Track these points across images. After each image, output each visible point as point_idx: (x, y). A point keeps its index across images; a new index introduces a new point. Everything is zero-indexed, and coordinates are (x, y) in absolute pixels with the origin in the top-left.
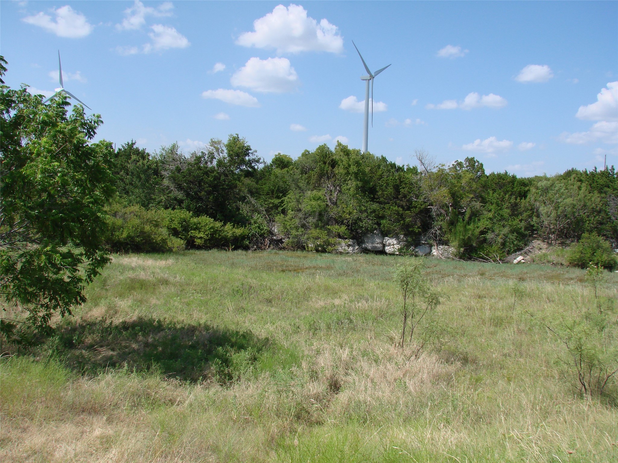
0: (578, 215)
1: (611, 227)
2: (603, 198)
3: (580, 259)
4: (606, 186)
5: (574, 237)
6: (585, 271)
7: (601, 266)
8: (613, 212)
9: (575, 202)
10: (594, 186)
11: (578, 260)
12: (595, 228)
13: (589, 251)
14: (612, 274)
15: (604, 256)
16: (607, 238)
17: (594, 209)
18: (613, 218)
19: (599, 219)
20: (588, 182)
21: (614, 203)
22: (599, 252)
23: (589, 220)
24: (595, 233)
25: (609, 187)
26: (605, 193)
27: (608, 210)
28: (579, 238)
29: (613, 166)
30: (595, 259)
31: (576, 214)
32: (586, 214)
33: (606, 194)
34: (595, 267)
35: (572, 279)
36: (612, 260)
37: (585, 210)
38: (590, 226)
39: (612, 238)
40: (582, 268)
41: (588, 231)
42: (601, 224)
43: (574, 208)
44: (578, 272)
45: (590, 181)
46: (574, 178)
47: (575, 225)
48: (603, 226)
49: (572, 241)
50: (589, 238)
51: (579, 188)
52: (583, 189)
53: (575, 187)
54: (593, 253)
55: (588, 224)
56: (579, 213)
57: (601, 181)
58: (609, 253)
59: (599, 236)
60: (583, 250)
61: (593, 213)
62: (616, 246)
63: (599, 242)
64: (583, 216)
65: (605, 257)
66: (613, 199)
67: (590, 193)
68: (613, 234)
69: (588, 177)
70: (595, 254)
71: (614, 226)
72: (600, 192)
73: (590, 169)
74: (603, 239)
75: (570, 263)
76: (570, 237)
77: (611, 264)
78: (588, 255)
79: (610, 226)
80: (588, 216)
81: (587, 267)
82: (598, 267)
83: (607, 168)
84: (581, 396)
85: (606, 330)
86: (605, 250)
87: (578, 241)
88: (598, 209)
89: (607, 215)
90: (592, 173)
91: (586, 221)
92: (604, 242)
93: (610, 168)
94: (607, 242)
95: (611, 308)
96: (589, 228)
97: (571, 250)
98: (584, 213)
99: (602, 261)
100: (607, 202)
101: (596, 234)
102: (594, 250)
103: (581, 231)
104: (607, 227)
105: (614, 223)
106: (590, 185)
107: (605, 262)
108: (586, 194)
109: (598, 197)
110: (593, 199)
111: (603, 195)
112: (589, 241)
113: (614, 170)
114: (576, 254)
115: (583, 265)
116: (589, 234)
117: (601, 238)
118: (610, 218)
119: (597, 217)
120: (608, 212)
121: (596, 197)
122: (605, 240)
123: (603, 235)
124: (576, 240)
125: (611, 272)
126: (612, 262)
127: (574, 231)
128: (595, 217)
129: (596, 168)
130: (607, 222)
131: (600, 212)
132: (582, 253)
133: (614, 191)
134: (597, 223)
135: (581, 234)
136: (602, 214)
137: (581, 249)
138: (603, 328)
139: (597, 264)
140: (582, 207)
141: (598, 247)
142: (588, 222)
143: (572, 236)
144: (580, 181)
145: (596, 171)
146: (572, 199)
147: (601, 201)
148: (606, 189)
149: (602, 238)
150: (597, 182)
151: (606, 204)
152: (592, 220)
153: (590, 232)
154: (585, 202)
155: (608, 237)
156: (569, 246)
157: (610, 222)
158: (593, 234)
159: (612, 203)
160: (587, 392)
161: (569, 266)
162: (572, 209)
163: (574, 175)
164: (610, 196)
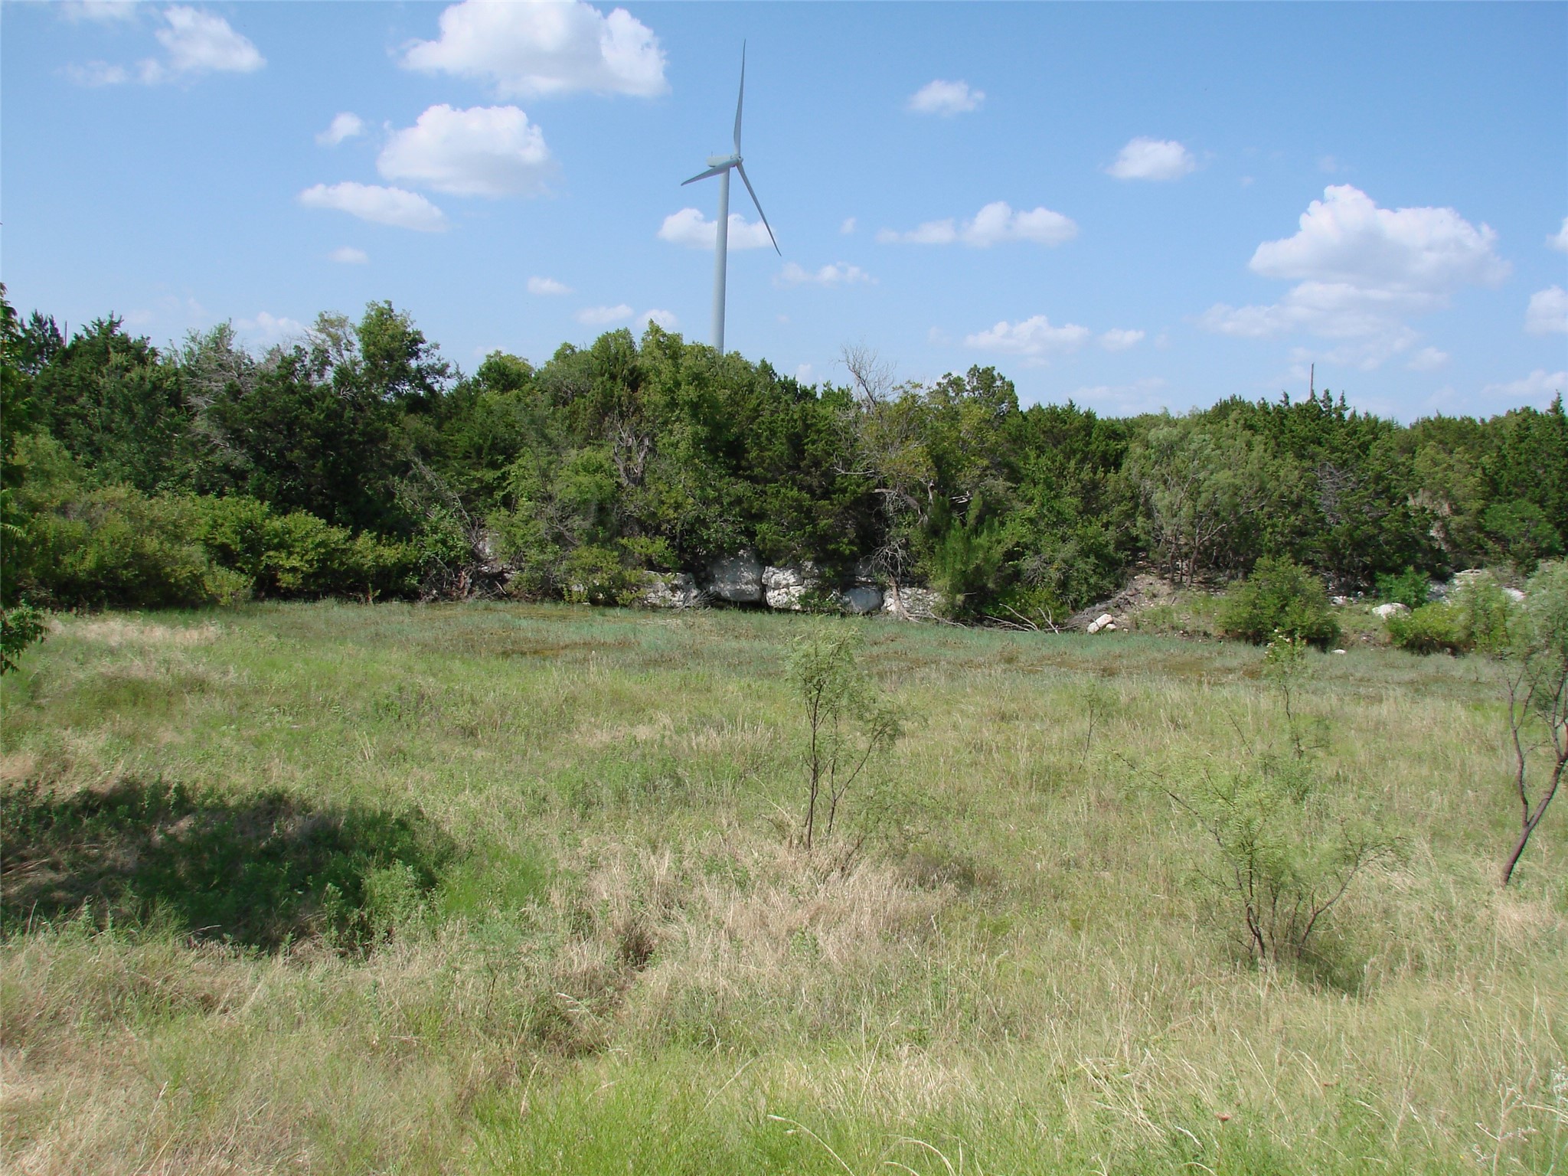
0: (1248, 513)
1: (1325, 541)
2: (1307, 470)
3: (1251, 621)
4: (1313, 442)
5: (1236, 568)
6: (1263, 652)
7: (1302, 638)
8: (1330, 506)
9: (1238, 482)
10: (1286, 441)
11: (1246, 622)
12: (1288, 544)
13: (1272, 601)
14: (1327, 657)
15: (1307, 612)
16: (1314, 568)
17: (1284, 497)
18: (1329, 519)
19: (1298, 523)
20: (1270, 430)
21: (1333, 483)
22: (1295, 603)
23: (1274, 526)
24: (1286, 557)
25: (1320, 444)
26: (1312, 458)
27: (1317, 502)
28: (1248, 569)
29: (1327, 392)
30: (1288, 620)
31: (1242, 511)
32: (1266, 509)
33: (1314, 461)
34: (1288, 640)
35: (1230, 671)
36: (1327, 623)
37: (1262, 499)
38: (1275, 540)
39: (1327, 569)
40: (1256, 644)
41: (1269, 551)
42: (1302, 533)
43: (1236, 494)
44: (1245, 653)
45: (1274, 430)
46: (1236, 421)
47: (1239, 538)
48: (1307, 541)
49: (1232, 577)
50: (1273, 569)
51: (1249, 446)
52: (1259, 449)
53: (1240, 443)
54: (1283, 607)
55: (1271, 534)
56: (1249, 508)
57: (1301, 430)
58: (1322, 606)
59: (1296, 564)
60: (1256, 598)
61: (1282, 508)
62: (1337, 589)
63: (1295, 579)
64: (1258, 515)
65: (1310, 616)
66: (1331, 474)
67: (1275, 457)
68: (1330, 559)
69: (1269, 419)
70: (1287, 609)
71: (1332, 541)
72: (1300, 457)
73: (1274, 400)
74: (1306, 572)
75: (1226, 632)
76: (1227, 567)
77: (1325, 634)
78: (1271, 612)
79: (1322, 539)
80: (1270, 516)
81: (1268, 641)
82: (1294, 641)
83: (1313, 395)
84: (1251, 963)
85: (1312, 797)
86: (1309, 599)
87: (1245, 577)
88: (1294, 497)
89: (1316, 512)
90: (1278, 410)
91: (1266, 528)
92: (1309, 580)
93: (1320, 396)
94: (1316, 580)
95: (1323, 743)
96: (1272, 545)
97: (1228, 598)
98: (1262, 508)
99: (1303, 627)
100: (1315, 480)
101: (1291, 561)
102: (1285, 598)
103: (1253, 552)
104: (1316, 542)
105: (1332, 533)
106: (1275, 438)
107: (1310, 628)
108: (1267, 460)
109: (1296, 468)
110: (1282, 473)
111: (1307, 464)
112: (1273, 575)
113: (1331, 400)
114: (1241, 609)
115: (1257, 636)
116: (1274, 560)
117: (1301, 570)
118: (1322, 520)
119: (1293, 518)
120: (1319, 505)
121: (1289, 472)
122: (1312, 575)
123: (1307, 562)
124: (1240, 575)
125: (1325, 652)
126: (1326, 628)
127: (1236, 553)
128: (1286, 517)
129: (1287, 397)
130: (1316, 529)
131: (1296, 505)
132: (1255, 606)
133: (1332, 453)
134: (1292, 532)
135: (1254, 560)
136: (1305, 510)
137: (1253, 596)
138: (1305, 791)
139: (1290, 634)
140: (1256, 492)
141: (1295, 591)
142: (1269, 530)
143: (1231, 565)
144: (1251, 427)
145: (1287, 404)
146: (1231, 473)
147: (1301, 478)
148: (1313, 448)
149: (1305, 568)
150: (1291, 431)
151: (1313, 485)
152: (1280, 524)
153: (1276, 553)
154: (1262, 482)
155: (1316, 567)
156: (1224, 588)
157: (1322, 529)
158: (1284, 558)
159: (1327, 484)
160: (1266, 953)
161: (1223, 637)
162: (1231, 497)
163: (1234, 415)
164: (1324, 465)
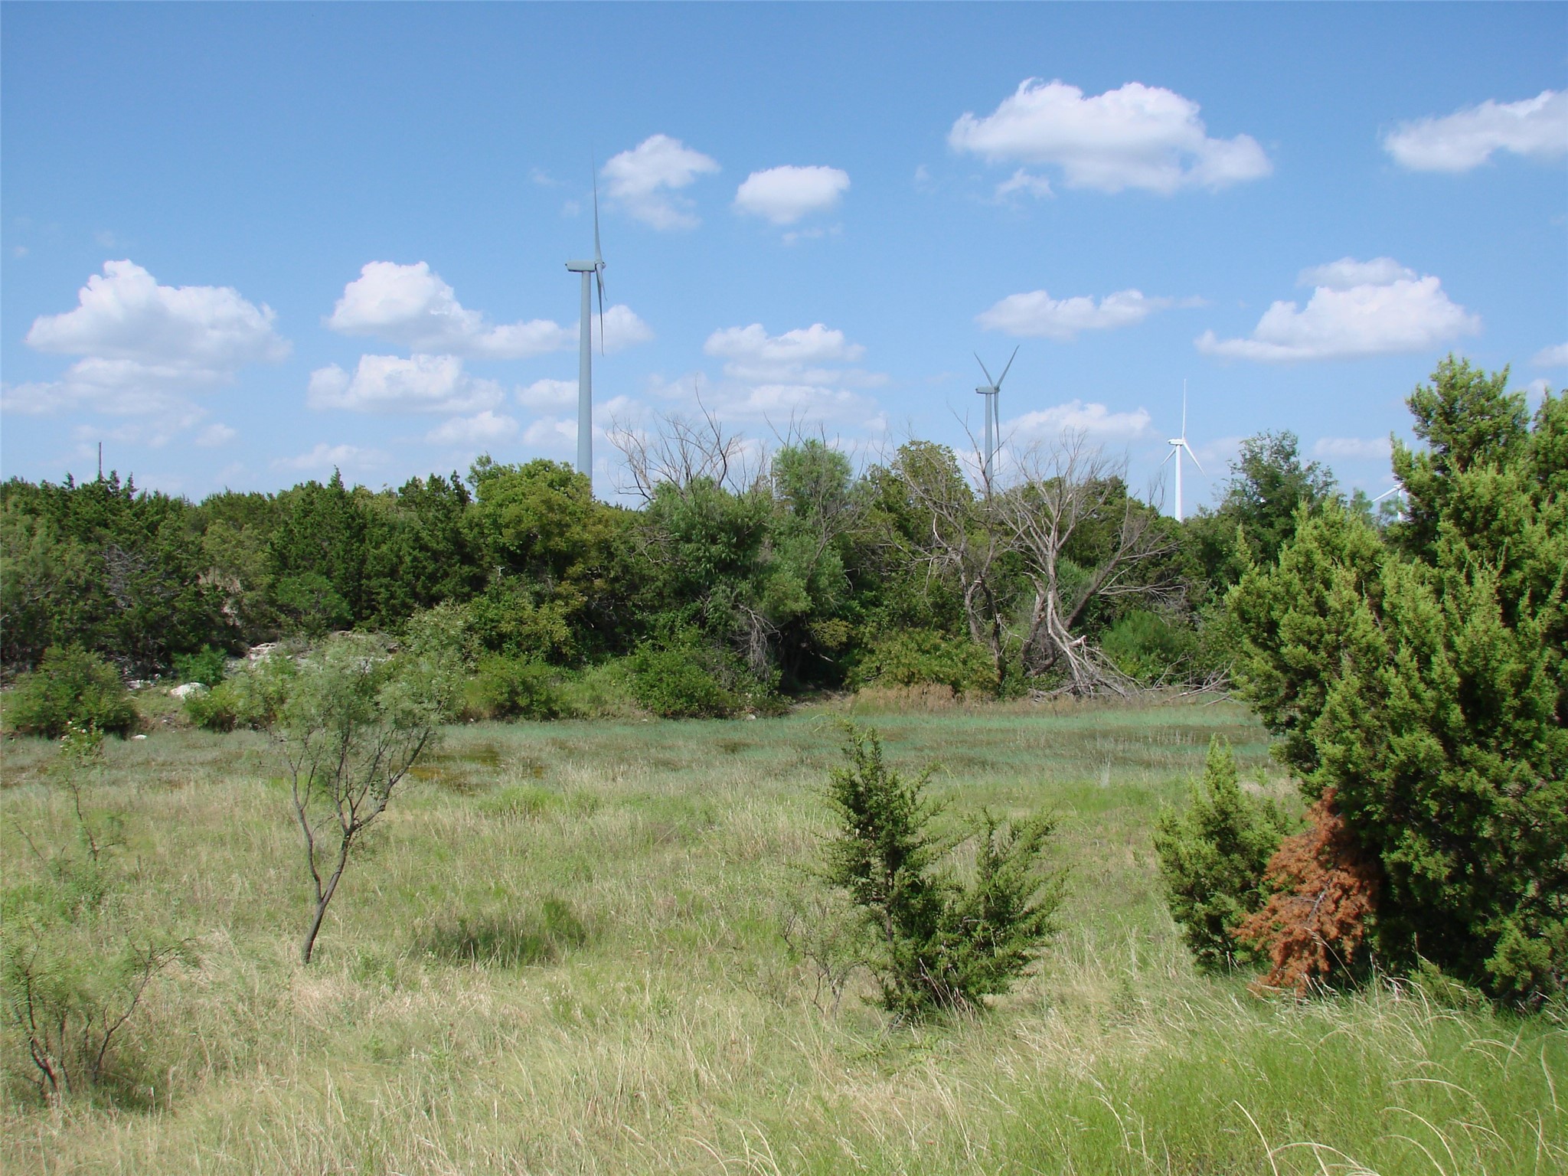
0: (33, 601)
1: (117, 625)
2: (94, 553)
3: (43, 715)
4: (99, 524)
5: (23, 659)
6: (58, 745)
7: (98, 727)
8: (120, 589)
9: (20, 569)
10: (70, 524)
11: (39, 716)
12: (77, 630)
13: (65, 692)
14: (127, 744)
15: (104, 700)
16: (108, 654)
17: (72, 582)
18: (120, 602)
19: (87, 608)
20: (53, 513)
21: (122, 565)
22: (90, 692)
23: (62, 613)
24: (77, 645)
25: (106, 526)
26: (99, 541)
27: (107, 585)
28: (37, 659)
29: (114, 473)
30: (83, 710)
31: (26, 599)
32: (52, 596)
33: (100, 544)
34: (84, 731)
35: (22, 769)
36: (125, 709)
37: (47, 586)
38: (64, 628)
39: (122, 654)
40: (51, 737)
41: (59, 640)
42: (93, 619)
43: (19, 582)
44: (38, 748)
45: (58, 513)
46: (16, 506)
47: (25, 628)
48: (98, 626)
49: (20, 670)
50: (64, 658)
51: (31, 531)
52: (41, 532)
53: (20, 528)
54: (77, 696)
55: (59, 621)
56: (33, 596)
57: (89, 511)
58: (118, 693)
59: (88, 651)
60: (47, 690)
61: (70, 593)
62: (133, 673)
63: (89, 666)
64: (43, 603)
65: (106, 704)
66: (119, 556)
67: (59, 541)
68: (125, 643)
69: (51, 501)
70: (81, 698)
71: (124, 625)
72: (86, 540)
73: (58, 481)
74: (99, 658)
75: (18, 727)
76: (13, 659)
77: (124, 720)
78: (65, 702)
79: (114, 623)
80: (57, 603)
81: (63, 734)
82: (90, 732)
83: (100, 477)
84: (42, 1100)
85: (109, 900)
86: (105, 686)
87: (34, 669)
88: (81, 582)
89: (106, 596)
90: (62, 492)
91: (53, 615)
92: (103, 666)
93: (107, 477)
94: (111, 665)
95: (119, 840)
96: (61, 632)
97: (17, 692)
98: (47, 596)
99: (100, 716)
100: (103, 563)
101: (82, 648)
102: (79, 687)
103: (41, 641)
104: (109, 626)
105: (125, 616)
106: (59, 521)
107: (107, 716)
108: (50, 545)
109: (82, 551)
110: (67, 557)
111: (93, 547)
112: (64, 665)
113: (118, 481)
114: (31, 703)
115: (51, 729)
116: (64, 649)
117: (94, 656)
118: (113, 603)
119: (81, 603)
120: (109, 589)
121: (75, 554)
122: (105, 661)
123: (100, 648)
124: (28, 667)
125: (125, 739)
126: (125, 715)
127: (23, 644)
128: (74, 603)
129: (70, 478)
130: (107, 613)
131: (87, 589)
132: (47, 698)
133: (119, 534)
134: (82, 618)
135: (42, 651)
136: (95, 595)
137: (44, 688)
138: (101, 895)
139: (87, 723)
140: (41, 579)
141: (89, 679)
142: (57, 617)
143: (18, 656)
144: (32, 511)
145: (71, 486)
146: (11, 560)
147: (88, 561)
148: (100, 531)
149: (97, 655)
150: (76, 513)
151: (102, 569)
152: (68, 611)
153: (66, 641)
154: (47, 567)
155: (111, 652)
156: (12, 682)
157: (114, 613)
158: (74, 647)
159: (116, 567)
160: (58, 1085)
161: (14, 734)
162: (13, 586)
163: (14, 498)
164: (111, 548)
